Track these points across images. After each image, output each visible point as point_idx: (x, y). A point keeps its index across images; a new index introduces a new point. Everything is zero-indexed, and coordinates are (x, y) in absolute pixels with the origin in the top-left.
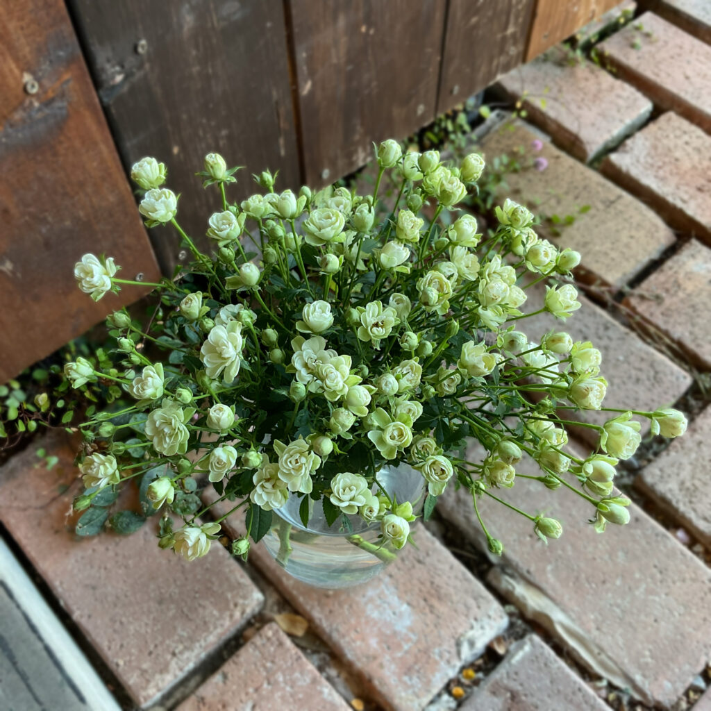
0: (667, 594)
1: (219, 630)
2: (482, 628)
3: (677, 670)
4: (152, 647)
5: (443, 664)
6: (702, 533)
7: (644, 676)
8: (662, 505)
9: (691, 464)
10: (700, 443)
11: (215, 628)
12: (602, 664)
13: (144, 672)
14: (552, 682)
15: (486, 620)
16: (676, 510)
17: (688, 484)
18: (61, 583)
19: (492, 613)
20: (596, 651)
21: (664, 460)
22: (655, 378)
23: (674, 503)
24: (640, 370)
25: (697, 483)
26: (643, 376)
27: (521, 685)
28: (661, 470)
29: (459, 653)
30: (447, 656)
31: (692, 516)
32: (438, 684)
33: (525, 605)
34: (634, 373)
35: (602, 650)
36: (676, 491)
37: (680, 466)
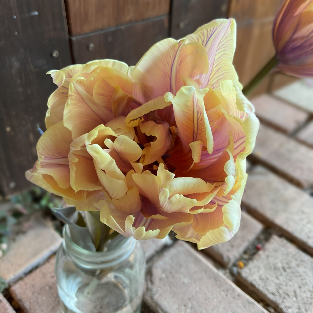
8: (251, 288)
9: (264, 266)
10: (268, 256)
16: (258, 290)
17: (263, 277)
21: (251, 265)
23: (257, 286)
25: (268, 276)
28: (250, 270)
31: (266, 292)
36: (258, 280)
37: (259, 268)
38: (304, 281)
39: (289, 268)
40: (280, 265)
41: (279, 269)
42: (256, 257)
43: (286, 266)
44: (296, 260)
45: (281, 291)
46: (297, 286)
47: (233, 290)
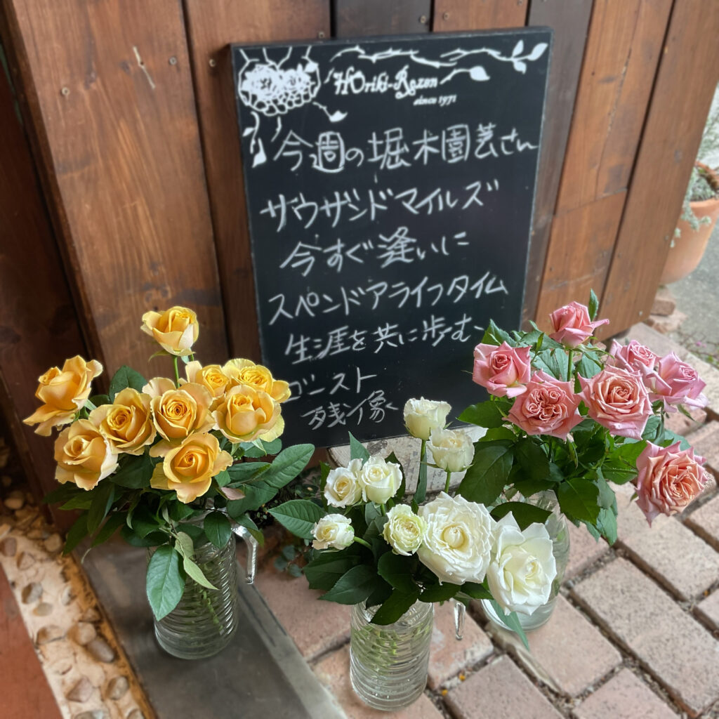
0: (578, 645)
1: (344, 630)
2: (479, 647)
3: (578, 680)
4: (311, 632)
5: (456, 660)
6: (602, 620)
7: (561, 680)
9: (601, 586)
10: (607, 577)
11: (343, 627)
12: (540, 672)
13: (306, 643)
14: (512, 676)
15: (481, 645)
16: (589, 607)
17: (598, 595)
18: (268, 599)
19: (484, 641)
20: (537, 665)
21: (587, 582)
22: (587, 542)
23: (589, 603)
24: (578, 536)
25: (603, 596)
26: (580, 539)
27: (496, 675)
28: (584, 587)
29: (465, 657)
30: (458, 657)
32: (453, 668)
33: (502, 641)
34: (575, 537)
35: (540, 665)
37: (595, 586)
38: (642, 607)
39: (628, 591)
40: (619, 587)
41: (616, 591)
42: (594, 575)
43: (625, 589)
44: (639, 585)
45: (614, 612)
46: (632, 610)
47: (563, 602)
